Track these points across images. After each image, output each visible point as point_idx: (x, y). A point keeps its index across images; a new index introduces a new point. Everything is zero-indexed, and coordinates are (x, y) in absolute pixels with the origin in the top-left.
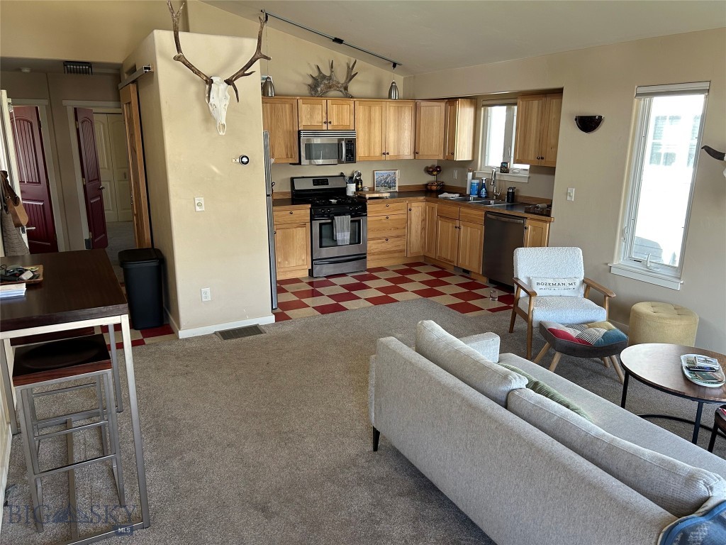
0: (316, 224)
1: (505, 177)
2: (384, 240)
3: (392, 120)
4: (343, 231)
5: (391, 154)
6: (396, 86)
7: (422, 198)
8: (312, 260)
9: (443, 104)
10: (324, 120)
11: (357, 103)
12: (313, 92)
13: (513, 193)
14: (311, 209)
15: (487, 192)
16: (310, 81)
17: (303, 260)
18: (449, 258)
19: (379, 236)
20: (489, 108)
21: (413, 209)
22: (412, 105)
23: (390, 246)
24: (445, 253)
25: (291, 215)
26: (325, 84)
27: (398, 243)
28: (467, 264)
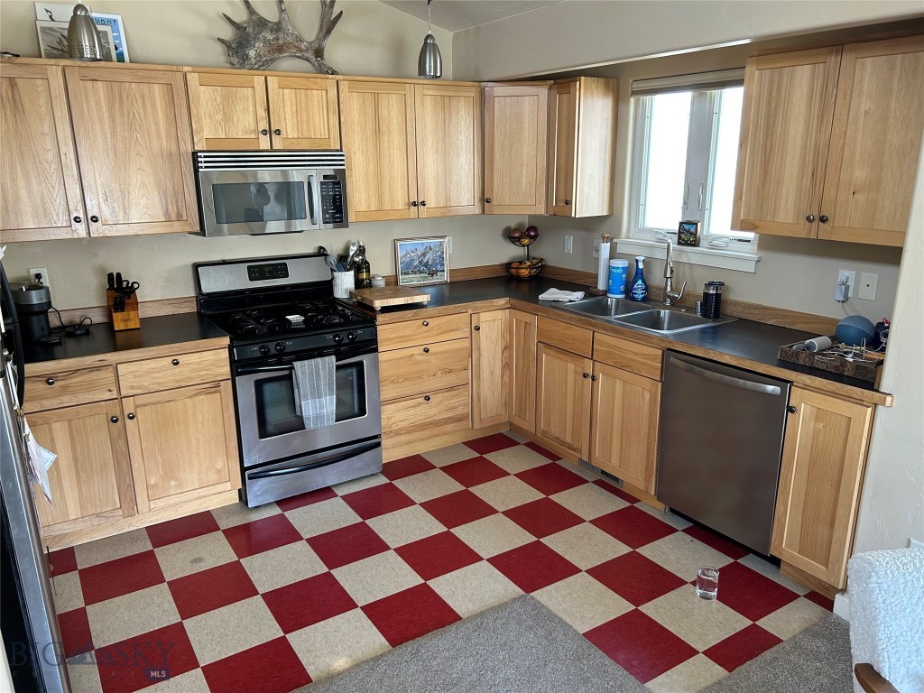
0: (246, 384)
1: (691, 255)
2: (422, 400)
3: (430, 126)
4: (317, 393)
5: (431, 203)
6: (435, 46)
7: (502, 301)
8: (243, 470)
9: (542, 91)
10: (263, 125)
11: (344, 86)
12: (235, 60)
13: (718, 296)
14: (231, 348)
15: (647, 289)
16: (228, 33)
17: (219, 472)
18: (568, 440)
19: (408, 392)
20: (647, 98)
21: (482, 326)
22: (473, 93)
23: (434, 411)
24: (558, 425)
25: (177, 369)
26: (266, 41)
27: (453, 402)
28: (615, 461)
